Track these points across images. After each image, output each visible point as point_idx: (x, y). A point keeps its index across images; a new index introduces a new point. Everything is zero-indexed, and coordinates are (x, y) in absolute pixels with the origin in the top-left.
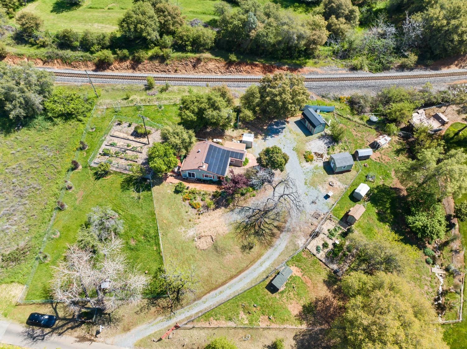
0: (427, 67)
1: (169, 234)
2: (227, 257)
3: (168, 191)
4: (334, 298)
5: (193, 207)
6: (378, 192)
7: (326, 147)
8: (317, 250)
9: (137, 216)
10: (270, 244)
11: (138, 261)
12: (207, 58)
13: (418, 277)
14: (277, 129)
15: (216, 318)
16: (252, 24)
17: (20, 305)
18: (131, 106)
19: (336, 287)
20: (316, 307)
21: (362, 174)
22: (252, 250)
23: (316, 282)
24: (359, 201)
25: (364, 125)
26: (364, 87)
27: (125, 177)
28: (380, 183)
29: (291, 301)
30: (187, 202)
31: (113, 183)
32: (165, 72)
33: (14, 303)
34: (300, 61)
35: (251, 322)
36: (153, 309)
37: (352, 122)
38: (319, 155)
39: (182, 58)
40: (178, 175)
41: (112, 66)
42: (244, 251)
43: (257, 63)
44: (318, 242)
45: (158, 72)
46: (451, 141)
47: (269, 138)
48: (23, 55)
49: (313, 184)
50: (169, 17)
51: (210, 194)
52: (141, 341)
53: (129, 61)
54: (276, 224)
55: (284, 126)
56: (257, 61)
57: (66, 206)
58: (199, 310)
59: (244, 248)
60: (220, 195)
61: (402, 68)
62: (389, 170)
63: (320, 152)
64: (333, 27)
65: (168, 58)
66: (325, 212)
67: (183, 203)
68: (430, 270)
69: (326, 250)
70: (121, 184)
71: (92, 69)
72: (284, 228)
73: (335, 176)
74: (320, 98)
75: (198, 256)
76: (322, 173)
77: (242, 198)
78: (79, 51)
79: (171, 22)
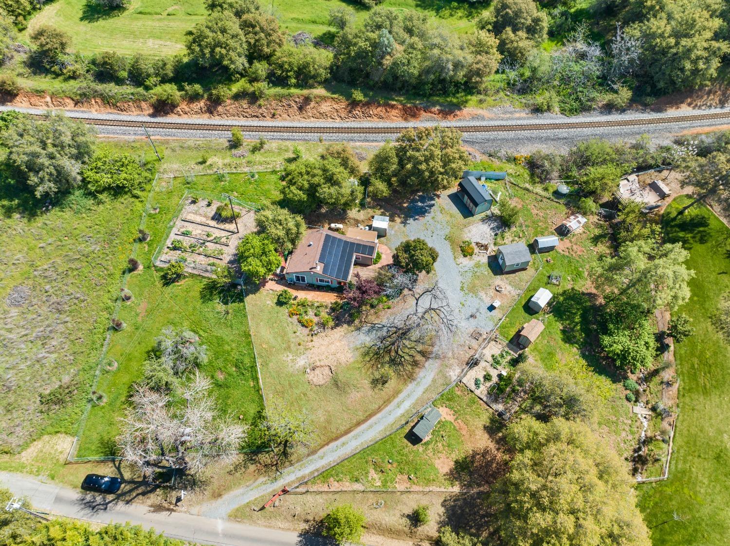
0: (645, 107)
1: (271, 364)
2: (352, 395)
3: (268, 302)
4: (498, 449)
5: (303, 326)
6: (565, 299)
7: (493, 234)
8: (476, 384)
9: (225, 337)
10: (411, 377)
11: (229, 402)
12: (320, 97)
13: (614, 419)
14: (422, 207)
15: (337, 479)
16: (386, 46)
17: (70, 463)
18: (211, 175)
19: (500, 434)
20: (472, 462)
21: (543, 274)
22: (387, 385)
23: (473, 428)
24: (537, 313)
25: (549, 199)
26: (553, 140)
27: (205, 281)
28: (568, 286)
29: (439, 455)
30: (295, 317)
31: (190, 291)
32: (257, 117)
33: (62, 461)
34: (458, 98)
35: (385, 483)
36: (252, 468)
37: (531, 194)
38: (482, 246)
39: (283, 96)
40: (281, 279)
41: (178, 109)
42: (375, 387)
43: (394, 103)
44: (477, 373)
45: (246, 117)
46: (673, 224)
47: (411, 221)
48: (43, 92)
49: (472, 290)
50: (262, 35)
51: (326, 307)
52: (237, 510)
53: (203, 101)
54: (420, 347)
55: (433, 202)
56: (393, 100)
57: (124, 325)
58: (314, 468)
59: (375, 382)
60: (341, 308)
61: (609, 108)
62: (581, 267)
63: (484, 242)
64: (509, 46)
65: (261, 97)
66: (489, 330)
67: (290, 319)
68: (631, 410)
69: (488, 384)
70: (201, 292)
71: (148, 112)
72: (431, 353)
73: (504, 276)
74: (485, 158)
75: (311, 395)
76: (486, 273)
77: (372, 311)
78: (127, 85)
79: (265, 42)
